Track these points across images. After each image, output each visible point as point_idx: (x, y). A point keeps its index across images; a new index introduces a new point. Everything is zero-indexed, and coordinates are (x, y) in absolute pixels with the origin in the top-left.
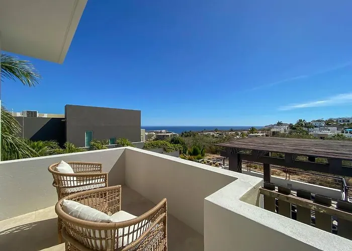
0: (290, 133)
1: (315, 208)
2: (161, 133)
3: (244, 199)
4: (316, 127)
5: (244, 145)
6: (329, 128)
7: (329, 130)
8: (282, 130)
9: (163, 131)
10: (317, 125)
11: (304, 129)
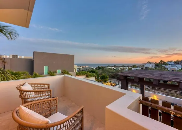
0: (155, 68)
1: (173, 114)
2: (85, 67)
3: (129, 108)
4: (169, 64)
5: (130, 74)
6: (177, 65)
7: (177, 66)
8: (150, 66)
9: (87, 66)
10: (170, 63)
11: (163, 65)
